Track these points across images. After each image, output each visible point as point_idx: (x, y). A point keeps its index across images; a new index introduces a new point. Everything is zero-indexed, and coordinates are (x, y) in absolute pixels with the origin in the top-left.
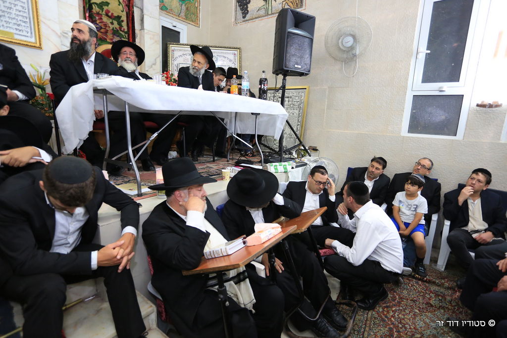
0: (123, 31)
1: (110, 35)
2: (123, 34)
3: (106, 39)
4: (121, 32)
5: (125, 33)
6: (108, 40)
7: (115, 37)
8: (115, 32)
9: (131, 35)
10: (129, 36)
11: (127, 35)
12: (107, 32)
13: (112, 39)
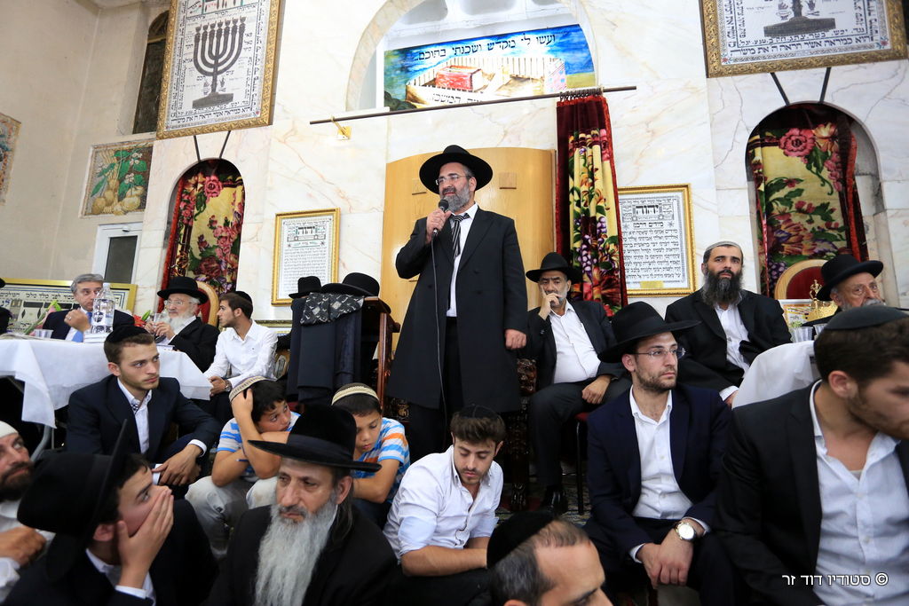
0: (836, 228)
1: (807, 244)
2: (835, 233)
3: (800, 253)
4: (830, 232)
5: (840, 230)
6: (804, 254)
7: (818, 243)
8: (818, 236)
9: (854, 232)
10: (848, 235)
11: (843, 234)
12: (801, 239)
13: (811, 250)
